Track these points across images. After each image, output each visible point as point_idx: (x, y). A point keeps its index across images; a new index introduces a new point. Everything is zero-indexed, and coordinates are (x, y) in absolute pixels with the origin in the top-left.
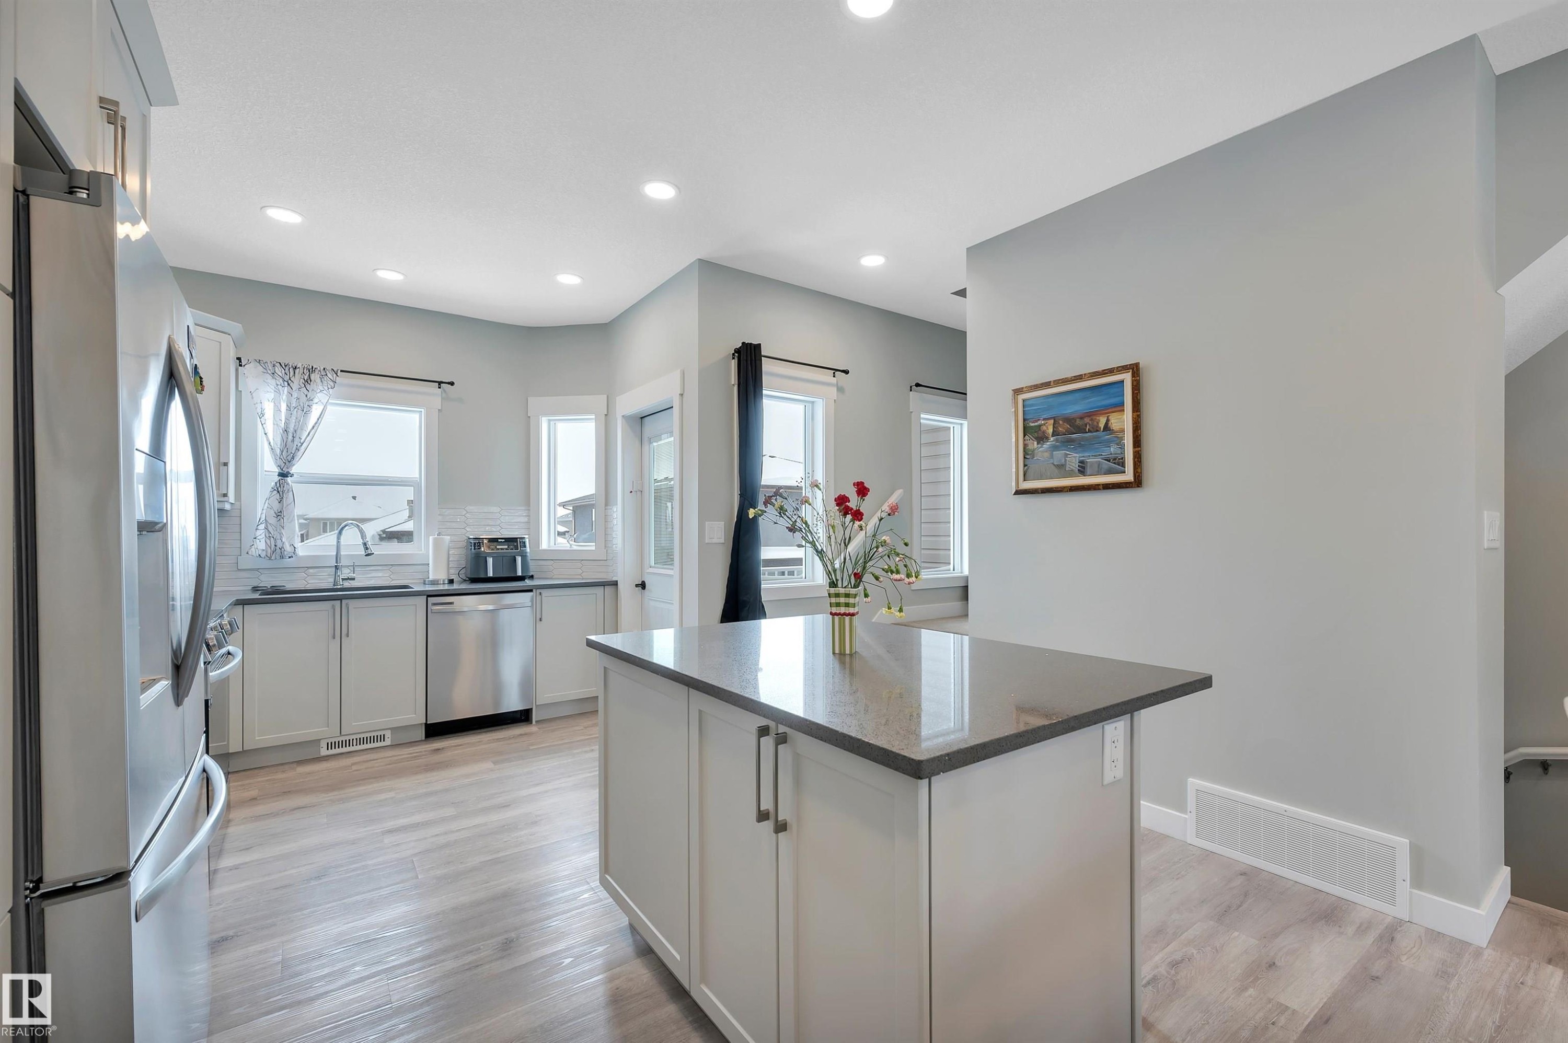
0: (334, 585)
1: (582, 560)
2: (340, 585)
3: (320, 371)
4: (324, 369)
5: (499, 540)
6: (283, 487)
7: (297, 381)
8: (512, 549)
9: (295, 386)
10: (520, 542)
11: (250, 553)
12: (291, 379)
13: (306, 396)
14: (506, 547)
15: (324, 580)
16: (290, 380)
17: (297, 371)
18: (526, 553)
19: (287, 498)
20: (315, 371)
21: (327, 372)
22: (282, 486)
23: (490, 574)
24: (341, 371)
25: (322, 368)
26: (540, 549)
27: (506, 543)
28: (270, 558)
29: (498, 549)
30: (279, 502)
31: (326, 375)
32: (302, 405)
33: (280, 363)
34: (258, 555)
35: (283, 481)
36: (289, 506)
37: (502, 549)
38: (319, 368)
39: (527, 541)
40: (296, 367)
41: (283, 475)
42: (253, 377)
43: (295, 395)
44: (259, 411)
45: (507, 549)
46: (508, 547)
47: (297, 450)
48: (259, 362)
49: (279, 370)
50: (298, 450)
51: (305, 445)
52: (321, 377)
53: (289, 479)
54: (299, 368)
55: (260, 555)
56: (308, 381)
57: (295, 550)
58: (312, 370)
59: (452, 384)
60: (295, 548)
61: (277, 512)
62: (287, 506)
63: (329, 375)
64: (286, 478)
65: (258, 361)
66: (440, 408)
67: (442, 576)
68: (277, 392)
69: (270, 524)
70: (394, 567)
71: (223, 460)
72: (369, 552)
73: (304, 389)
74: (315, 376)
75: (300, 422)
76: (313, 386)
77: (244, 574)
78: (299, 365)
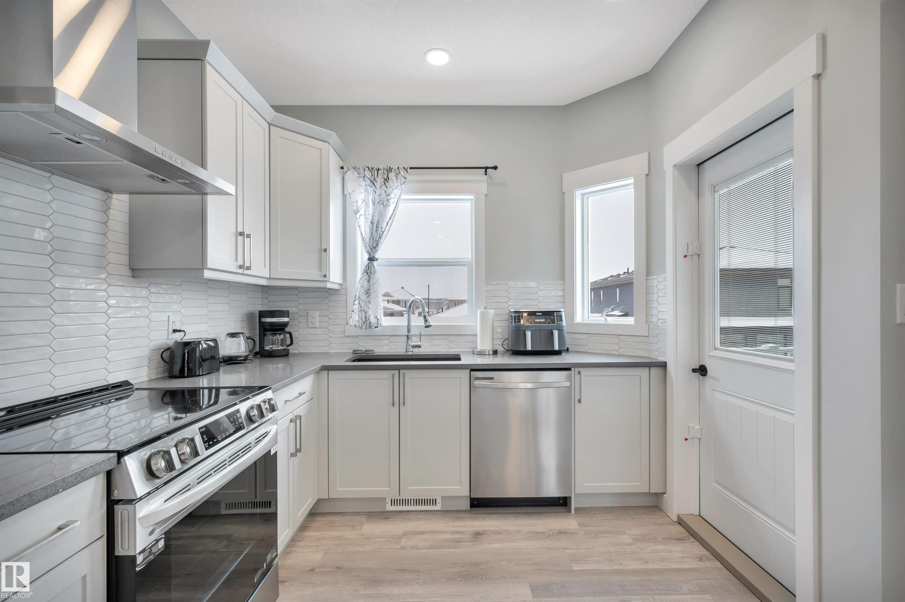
0: (406, 352)
1: (620, 335)
2: (410, 352)
3: (395, 170)
4: (398, 168)
5: (537, 314)
6: (371, 269)
7: (380, 181)
8: (549, 323)
9: (378, 185)
10: (557, 316)
11: (349, 323)
12: (376, 179)
13: (386, 192)
14: (544, 320)
15: (399, 349)
16: (375, 180)
17: (380, 171)
18: (563, 326)
19: (373, 278)
20: (391, 170)
21: (400, 170)
22: (370, 268)
23: (529, 348)
24: (411, 168)
25: (397, 168)
26: (575, 322)
27: (544, 317)
28: (361, 328)
29: (536, 323)
30: (368, 282)
31: (400, 173)
32: (382, 200)
33: (368, 167)
34: (354, 325)
35: (371, 264)
36: (375, 285)
37: (540, 323)
38: (394, 168)
39: (563, 314)
40: (379, 169)
41: (371, 259)
42: (351, 181)
43: (378, 192)
44: (355, 208)
45: (544, 323)
46: (546, 320)
47: (380, 238)
48: (355, 169)
49: (368, 174)
50: (380, 237)
51: (385, 233)
52: (396, 175)
53: (375, 263)
54: (381, 169)
55: (355, 325)
56: (387, 180)
57: (378, 321)
58: (390, 170)
59: (495, 168)
60: (378, 319)
61: (366, 290)
62: (374, 284)
63: (402, 173)
64: (372, 262)
65: (354, 168)
66: (486, 193)
67: (488, 347)
68: (366, 191)
69: (361, 300)
70: (451, 337)
71: (324, 247)
72: (428, 324)
73: (384, 187)
74: (392, 175)
75: (382, 215)
76: (390, 183)
77: (348, 340)
78: (381, 167)
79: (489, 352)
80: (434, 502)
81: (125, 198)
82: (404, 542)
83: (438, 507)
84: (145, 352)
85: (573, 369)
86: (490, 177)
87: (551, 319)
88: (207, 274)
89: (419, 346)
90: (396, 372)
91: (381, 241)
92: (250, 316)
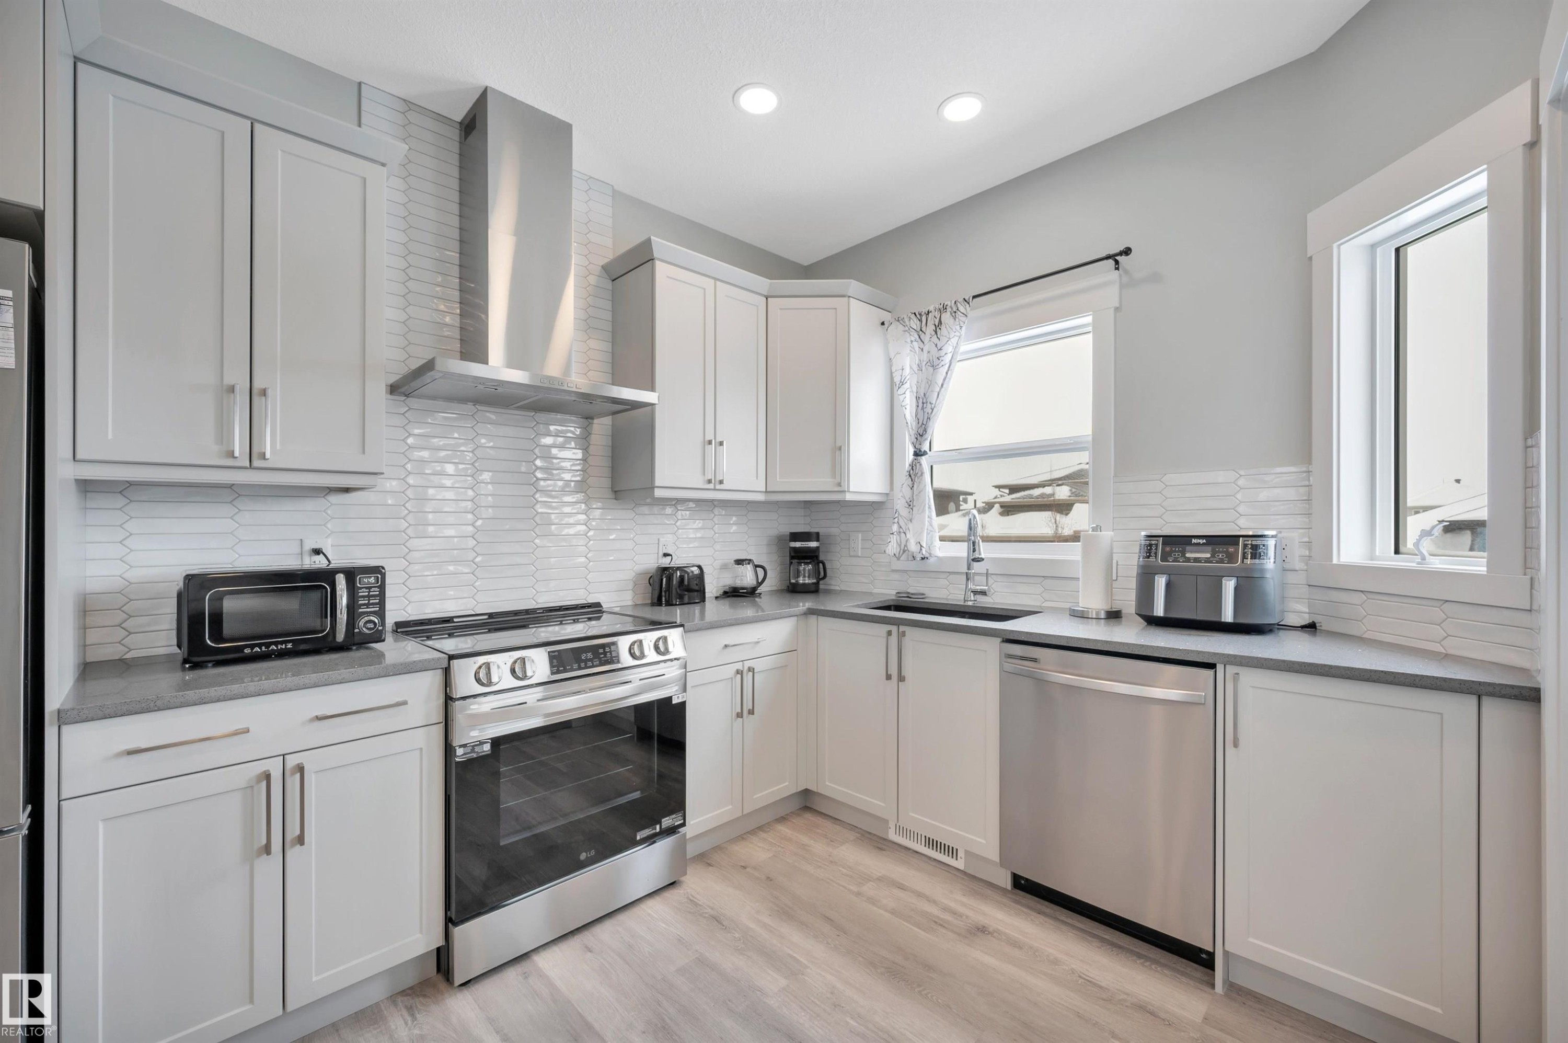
0: (965, 601)
1: (1447, 601)
2: (971, 601)
3: (951, 308)
4: (955, 302)
5: (1194, 541)
6: (916, 469)
7: (929, 330)
8: (1221, 561)
9: (926, 338)
10: (1245, 546)
11: (887, 552)
12: (923, 329)
13: (936, 345)
14: (1208, 555)
15: (956, 595)
16: (921, 330)
17: (930, 315)
18: (1263, 571)
19: (920, 482)
20: (946, 309)
21: (959, 304)
22: (914, 468)
24: (974, 297)
25: (953, 302)
26: (1335, 561)
27: (1209, 548)
28: (898, 559)
29: (1188, 560)
30: (911, 489)
31: (958, 309)
32: (931, 359)
33: (915, 313)
34: (893, 555)
35: (916, 461)
36: (922, 493)
37: (1196, 560)
38: (949, 305)
39: (1271, 543)
40: (928, 312)
41: (918, 454)
42: (894, 340)
43: (926, 349)
44: (899, 379)
45: (1207, 561)
46: (1213, 556)
47: (928, 420)
48: (898, 321)
49: (915, 323)
50: (929, 418)
51: (936, 409)
52: (953, 314)
53: (923, 460)
54: (931, 312)
55: (895, 555)
56: (938, 326)
57: (921, 549)
58: (942, 310)
59: (1127, 252)
60: (921, 546)
61: (909, 501)
62: (919, 493)
63: (962, 309)
64: (919, 458)
65: (897, 319)
66: (1117, 305)
68: (913, 350)
69: (901, 516)
70: (1048, 581)
71: (838, 444)
72: (977, 556)
73: (935, 339)
74: (946, 317)
75: (930, 383)
76: (944, 331)
77: (896, 576)
78: (931, 308)
79: (1097, 613)
80: (952, 851)
81: (607, 421)
82: (869, 889)
83: (960, 864)
84: (630, 575)
85: (1220, 668)
86: (1126, 272)
87: (1227, 553)
88: (658, 493)
89: (983, 593)
90: (894, 629)
91: (931, 423)
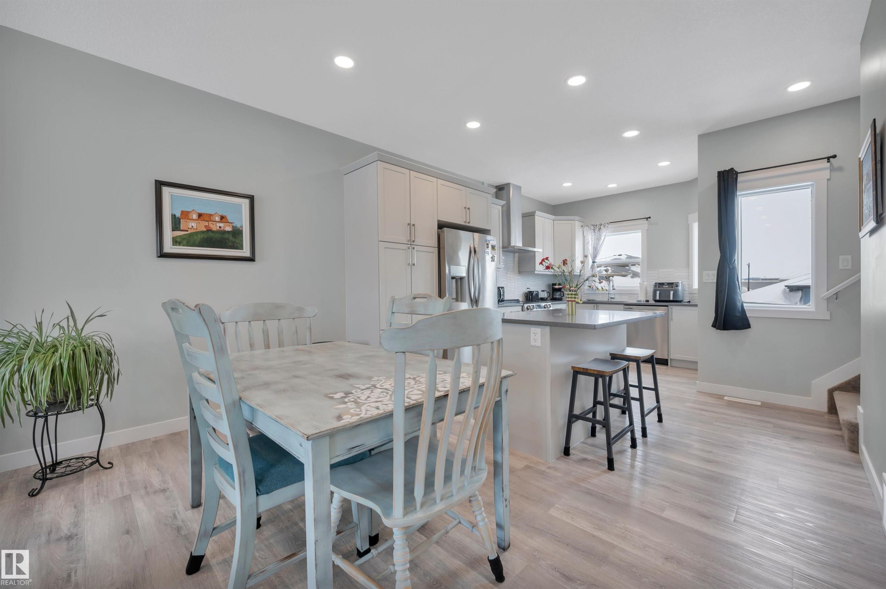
2: (610, 300)
3: (604, 225)
5: (665, 284)
6: (593, 266)
7: (597, 230)
8: (670, 288)
9: (596, 232)
10: (675, 285)
13: (599, 234)
14: (668, 287)
15: (605, 299)
16: (594, 230)
18: (678, 289)
19: (594, 270)
23: (658, 298)
24: (610, 223)
25: (604, 223)
26: (693, 288)
27: (668, 285)
28: (589, 290)
29: (663, 288)
30: (592, 272)
32: (598, 238)
33: (592, 225)
35: (593, 264)
37: (665, 288)
39: (680, 284)
41: (594, 262)
42: (586, 231)
43: (596, 235)
44: (587, 242)
45: (668, 288)
48: (587, 226)
49: (592, 227)
50: (597, 253)
51: (599, 251)
52: (604, 227)
53: (595, 264)
58: (601, 225)
59: (650, 218)
63: (606, 225)
66: (647, 229)
68: (592, 234)
70: (630, 295)
73: (599, 232)
74: (602, 227)
75: (598, 244)
76: (601, 230)
77: (586, 295)
78: (598, 224)
79: (643, 301)
81: (518, 254)
85: (669, 306)
86: (649, 221)
87: (671, 286)
88: (536, 272)
89: (614, 298)
90: (595, 305)
91: (598, 254)
92: (549, 285)
